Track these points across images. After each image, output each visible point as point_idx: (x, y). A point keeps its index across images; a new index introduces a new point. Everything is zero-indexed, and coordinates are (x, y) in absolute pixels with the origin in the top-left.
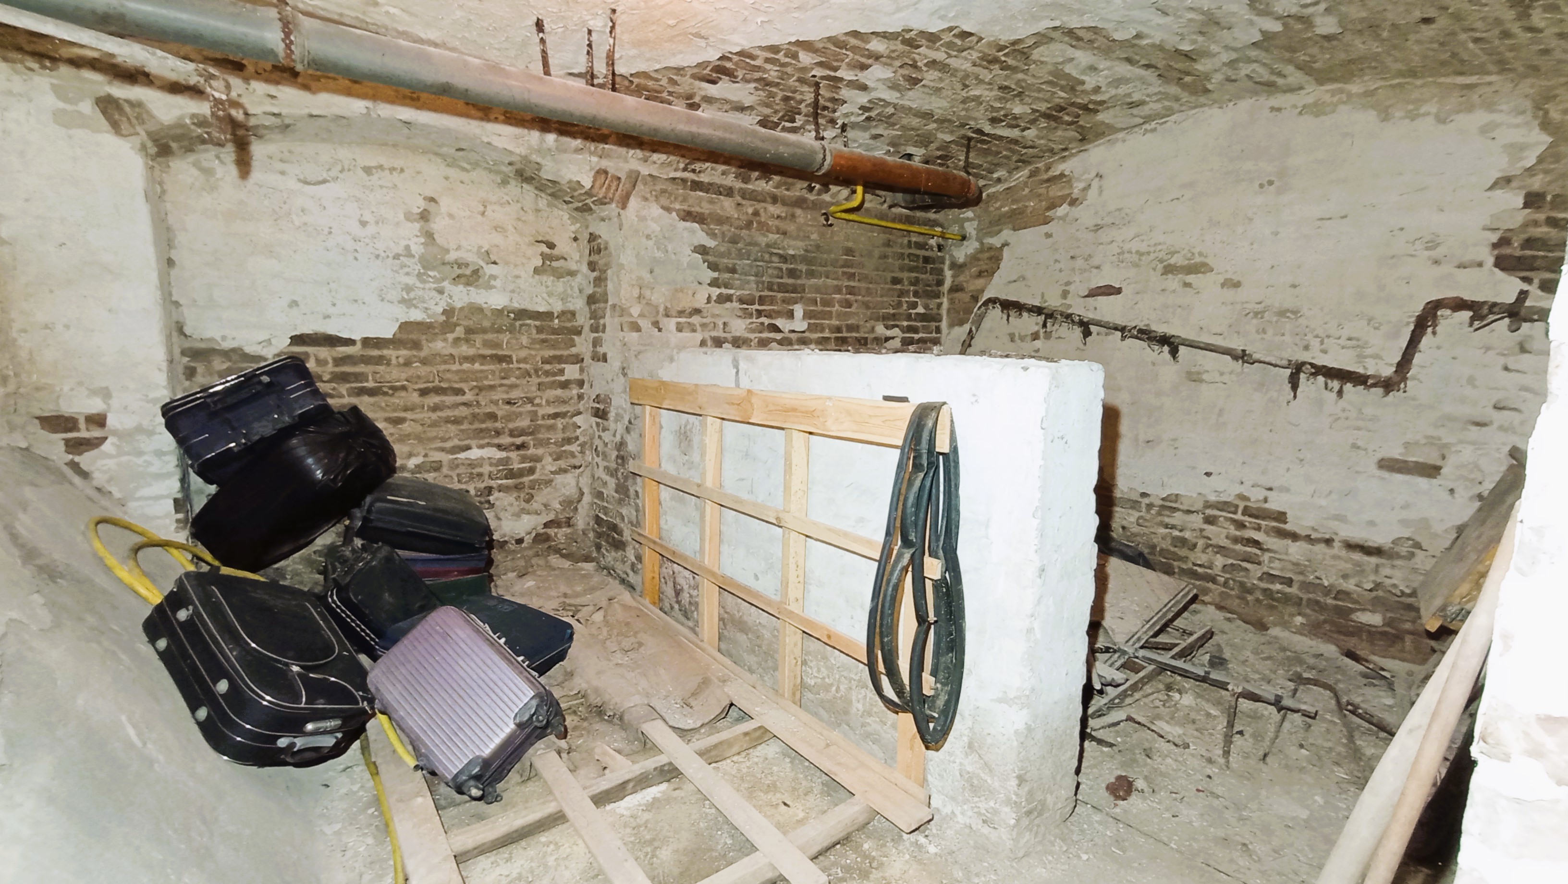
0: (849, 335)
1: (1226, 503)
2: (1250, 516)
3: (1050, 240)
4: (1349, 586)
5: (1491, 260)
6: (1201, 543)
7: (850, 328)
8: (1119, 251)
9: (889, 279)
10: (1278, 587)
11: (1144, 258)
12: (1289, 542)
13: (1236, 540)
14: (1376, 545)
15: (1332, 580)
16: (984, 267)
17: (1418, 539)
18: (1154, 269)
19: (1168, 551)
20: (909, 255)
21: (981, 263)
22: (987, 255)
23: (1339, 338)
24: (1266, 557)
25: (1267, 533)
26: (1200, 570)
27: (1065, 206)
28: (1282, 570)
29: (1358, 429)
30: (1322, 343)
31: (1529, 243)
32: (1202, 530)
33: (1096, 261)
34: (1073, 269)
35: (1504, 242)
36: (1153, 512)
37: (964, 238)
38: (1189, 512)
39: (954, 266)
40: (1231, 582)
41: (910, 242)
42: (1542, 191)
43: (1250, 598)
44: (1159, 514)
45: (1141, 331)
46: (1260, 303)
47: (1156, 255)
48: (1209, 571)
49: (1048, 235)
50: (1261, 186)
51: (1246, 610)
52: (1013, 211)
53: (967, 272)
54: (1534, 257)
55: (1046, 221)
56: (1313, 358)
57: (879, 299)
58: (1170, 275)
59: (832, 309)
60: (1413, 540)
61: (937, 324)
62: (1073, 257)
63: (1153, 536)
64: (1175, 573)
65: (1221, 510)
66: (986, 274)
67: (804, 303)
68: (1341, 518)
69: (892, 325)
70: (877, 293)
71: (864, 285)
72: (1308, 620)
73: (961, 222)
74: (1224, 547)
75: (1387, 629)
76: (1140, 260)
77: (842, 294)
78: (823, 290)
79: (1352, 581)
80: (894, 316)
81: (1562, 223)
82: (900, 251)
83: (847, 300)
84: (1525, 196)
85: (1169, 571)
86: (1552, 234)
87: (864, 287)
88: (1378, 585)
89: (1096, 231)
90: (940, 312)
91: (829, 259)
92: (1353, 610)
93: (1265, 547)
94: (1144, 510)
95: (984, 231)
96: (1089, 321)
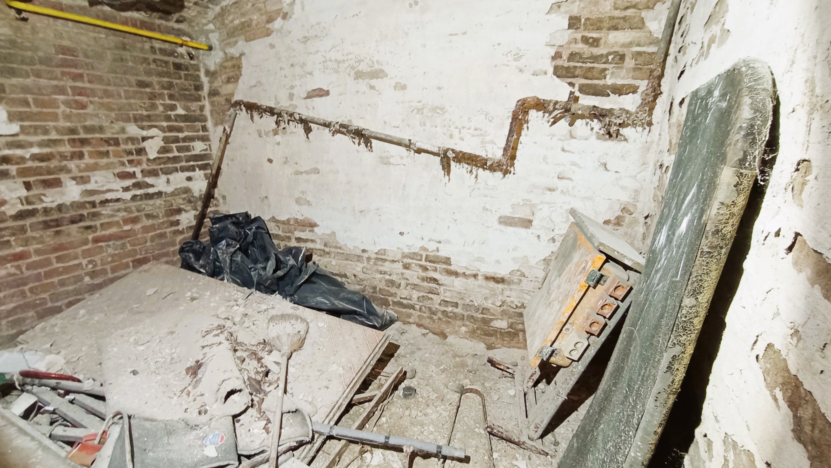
0: (89, 136)
1: (415, 253)
2: (430, 262)
3: (273, 50)
4: (488, 304)
5: (551, 70)
6: (403, 283)
7: (88, 129)
8: (324, 59)
9: (134, 83)
10: (450, 309)
11: (340, 65)
12: (454, 278)
13: (423, 279)
14: (501, 276)
15: (479, 302)
16: (231, 74)
17: (523, 270)
18: (349, 75)
19: (384, 290)
20: (155, 61)
21: (228, 70)
22: (229, 64)
23: (469, 129)
24: (441, 289)
25: (441, 273)
26: (405, 302)
27: (279, 19)
28: (451, 297)
29: (486, 196)
30: (460, 132)
31: (572, 56)
32: (402, 274)
33: (308, 68)
34: (294, 76)
35: (558, 56)
36: (371, 263)
37: (210, 48)
38: (393, 261)
39: (208, 73)
40: (423, 308)
41: (152, 47)
42: (578, 15)
43: (435, 317)
44: (375, 264)
45: (342, 126)
46: (420, 102)
47: (349, 63)
48: (410, 302)
49: (272, 46)
50: (411, 5)
51: (434, 326)
52: (243, 23)
53: (219, 79)
54: (575, 67)
55: (268, 33)
56: (456, 144)
57: (124, 101)
58: (360, 80)
59: (56, 110)
60: (520, 271)
61: (203, 124)
62: (292, 65)
63: (373, 280)
64: (390, 305)
65: (412, 259)
66: (233, 80)
67: (6, 103)
68: (480, 259)
69: (148, 126)
70: (120, 95)
71: (98, 86)
72: (468, 329)
73: (206, 33)
74: (417, 285)
75: (510, 330)
76: (339, 67)
77: (68, 95)
78: (36, 91)
79: (490, 301)
80: (149, 118)
81: (591, 41)
82: (142, 55)
83: (76, 101)
84: (569, 19)
85: (385, 303)
86: (585, 49)
87: (100, 90)
88: (503, 302)
89: (305, 42)
90: (204, 113)
91: (37, 58)
92: (491, 320)
93: (440, 282)
94: (366, 262)
95: (225, 42)
96: (308, 119)
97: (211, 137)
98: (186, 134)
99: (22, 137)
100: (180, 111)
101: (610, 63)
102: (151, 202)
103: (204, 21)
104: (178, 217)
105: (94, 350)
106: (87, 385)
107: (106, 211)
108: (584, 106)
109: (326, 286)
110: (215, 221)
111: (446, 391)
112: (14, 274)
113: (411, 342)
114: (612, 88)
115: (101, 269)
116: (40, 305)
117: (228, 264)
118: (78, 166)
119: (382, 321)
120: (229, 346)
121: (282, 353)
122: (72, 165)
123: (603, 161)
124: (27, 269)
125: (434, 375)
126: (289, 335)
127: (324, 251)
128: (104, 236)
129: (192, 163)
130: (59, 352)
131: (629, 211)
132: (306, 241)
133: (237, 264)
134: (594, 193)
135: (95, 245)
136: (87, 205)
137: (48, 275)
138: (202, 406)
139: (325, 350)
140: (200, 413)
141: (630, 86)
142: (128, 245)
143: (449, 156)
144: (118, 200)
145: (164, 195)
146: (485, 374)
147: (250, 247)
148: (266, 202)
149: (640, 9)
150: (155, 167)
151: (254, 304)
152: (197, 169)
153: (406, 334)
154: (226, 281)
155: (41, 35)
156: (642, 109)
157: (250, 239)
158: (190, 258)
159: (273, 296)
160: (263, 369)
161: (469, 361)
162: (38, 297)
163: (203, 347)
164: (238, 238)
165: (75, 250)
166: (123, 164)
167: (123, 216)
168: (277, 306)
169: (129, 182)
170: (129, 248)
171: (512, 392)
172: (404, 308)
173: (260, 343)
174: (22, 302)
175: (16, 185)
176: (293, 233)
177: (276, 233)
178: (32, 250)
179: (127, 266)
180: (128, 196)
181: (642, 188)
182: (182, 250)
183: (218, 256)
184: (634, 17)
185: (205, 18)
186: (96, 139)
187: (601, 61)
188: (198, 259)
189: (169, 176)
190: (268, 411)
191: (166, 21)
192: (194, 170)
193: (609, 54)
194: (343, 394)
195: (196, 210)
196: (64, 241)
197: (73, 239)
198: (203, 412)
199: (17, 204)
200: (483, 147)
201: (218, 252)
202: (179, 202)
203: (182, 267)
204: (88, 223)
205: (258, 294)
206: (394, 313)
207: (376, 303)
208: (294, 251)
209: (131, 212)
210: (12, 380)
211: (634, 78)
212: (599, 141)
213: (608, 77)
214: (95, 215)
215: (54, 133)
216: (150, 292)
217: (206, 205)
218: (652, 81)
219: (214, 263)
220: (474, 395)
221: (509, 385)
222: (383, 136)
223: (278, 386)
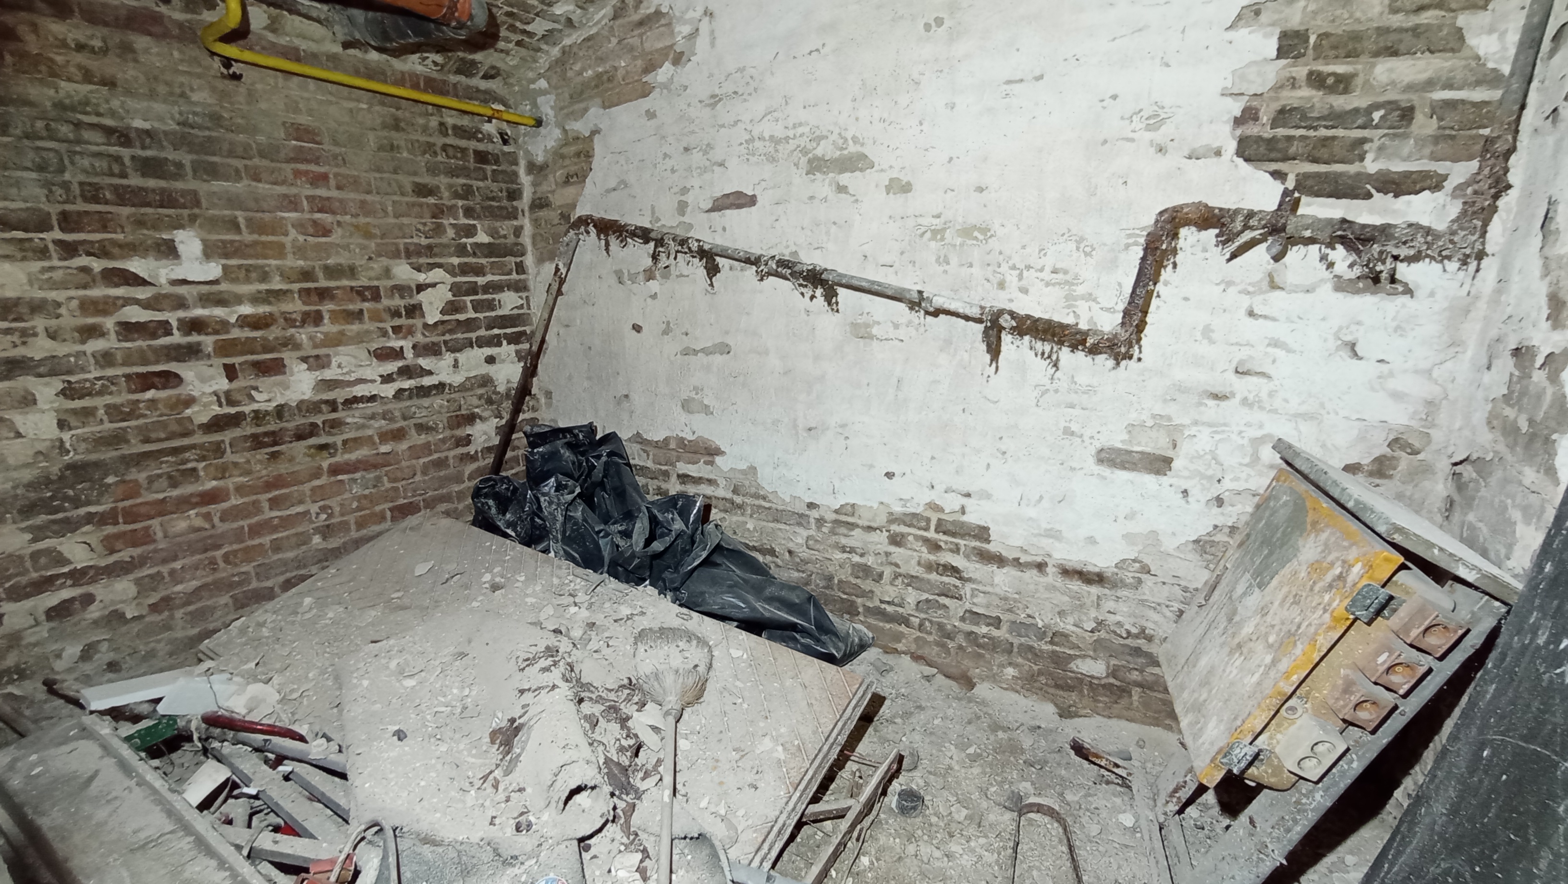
0: (332, 284)
1: (914, 515)
2: (945, 533)
3: (653, 122)
4: (1067, 625)
5: (1233, 145)
6: (888, 572)
7: (332, 272)
8: (748, 137)
9: (409, 188)
10: (984, 629)
11: (780, 148)
12: (995, 567)
13: (930, 567)
14: (1097, 570)
15: (1047, 620)
16: (573, 169)
17: (1147, 560)
18: (796, 165)
19: (848, 583)
20: (445, 148)
21: (567, 162)
22: (573, 149)
23: (1042, 270)
24: (968, 587)
25: (967, 557)
26: (890, 609)
27: (667, 65)
28: (988, 607)
29: (1072, 406)
30: (1020, 277)
31: (1283, 116)
32: (888, 554)
33: (717, 154)
34: (689, 169)
35: (1248, 115)
36: (825, 530)
37: (539, 123)
38: (870, 529)
39: (532, 167)
40: (927, 624)
41: (442, 124)
42: (1302, 28)
43: (951, 645)
44: (833, 532)
45: (782, 263)
46: (938, 216)
47: (796, 142)
48: (900, 610)
49: (651, 115)
50: (928, 28)
51: (948, 660)
52: (599, 76)
53: (551, 178)
54: (1289, 139)
55: (645, 92)
56: (1011, 301)
57: (392, 220)
58: (818, 174)
59: (282, 239)
60: (1140, 562)
61: (518, 260)
62: (686, 149)
63: (828, 563)
64: (859, 613)
65: (909, 526)
66: (575, 179)
67: (201, 226)
68: (1053, 534)
69: (429, 264)
70: (384, 211)
71: (352, 195)
72: (1020, 672)
73: (532, 96)
74: (917, 577)
75: (1112, 680)
76: (777, 151)
77: (303, 211)
78: (252, 204)
79: (1070, 620)
80: (429, 250)
81: (1330, 81)
82: (424, 139)
83: (315, 222)
84: (1279, 38)
85: (851, 610)
86: (1315, 100)
87: (353, 200)
88: (1100, 623)
89: (713, 106)
90: (520, 240)
91: (254, 146)
92: (1072, 658)
93: (965, 575)
94: (814, 527)
95: (565, 111)
96: (714, 250)
97: (531, 284)
98: (489, 278)
99: (224, 287)
100: (482, 238)
101: (1377, 127)
102: (426, 402)
103: (531, 75)
104: (469, 430)
105: (327, 679)
106: (317, 749)
107: (351, 417)
108: (1320, 220)
109: (738, 572)
110: (536, 439)
111: (985, 804)
112: (199, 529)
113: (903, 690)
114: (1377, 180)
115: (341, 523)
116: (240, 584)
117: (558, 526)
118: (311, 338)
119: (847, 646)
120: (570, 694)
121: (665, 709)
122: (303, 335)
123: (1349, 338)
124: (222, 520)
125: (957, 768)
126: (677, 671)
127: (732, 502)
128: (347, 464)
129: (496, 331)
130: (271, 679)
131: (1410, 445)
132: (698, 481)
133: (576, 523)
134: (1322, 405)
135: (333, 479)
136: (324, 407)
137: (256, 531)
138: (522, 814)
139: (745, 706)
140: (518, 829)
141: (1425, 175)
142: (385, 478)
143: (1004, 324)
144: (373, 398)
145: (447, 390)
146: (1063, 772)
147: (598, 490)
148: (626, 405)
149: (1453, 11)
150: (435, 339)
151: (607, 605)
152: (505, 342)
153: (891, 674)
154: (552, 554)
155: (263, 105)
156: (1466, 225)
157: (598, 474)
158: (489, 508)
159: (641, 588)
160: (631, 742)
161: (1027, 742)
162: (236, 570)
163: (522, 692)
164: (576, 475)
165: (301, 487)
166: (384, 334)
167: (380, 428)
168: (650, 610)
169: (392, 367)
170: (388, 485)
171: (1128, 820)
172: (888, 622)
173: (623, 686)
174: (209, 579)
175: (211, 371)
176: (673, 465)
177: (641, 464)
178: (231, 487)
179: (382, 518)
180: (389, 390)
181: (1446, 397)
182: (477, 493)
183: (540, 508)
184: (1440, 28)
185: (532, 69)
186: (343, 288)
187: (1354, 122)
188: (503, 511)
189: (458, 355)
190: (644, 830)
191: (466, 76)
192: (499, 344)
193: (1376, 107)
194: (787, 803)
195: (501, 418)
196: (283, 471)
197: (297, 468)
198: (524, 826)
199: (211, 403)
200: (1068, 307)
201: (542, 499)
202: (471, 402)
203: (475, 523)
204: (323, 440)
205: (613, 584)
206: (865, 630)
207: (831, 607)
208: (680, 503)
209: (392, 420)
210: (187, 729)
211: (1435, 157)
212: (1340, 295)
213: (1369, 157)
214: (335, 425)
215: (278, 278)
216: (421, 569)
217: (517, 410)
218: (1490, 162)
219: (532, 520)
220: (1047, 819)
221: (1118, 801)
222: (864, 284)
223: (661, 780)
